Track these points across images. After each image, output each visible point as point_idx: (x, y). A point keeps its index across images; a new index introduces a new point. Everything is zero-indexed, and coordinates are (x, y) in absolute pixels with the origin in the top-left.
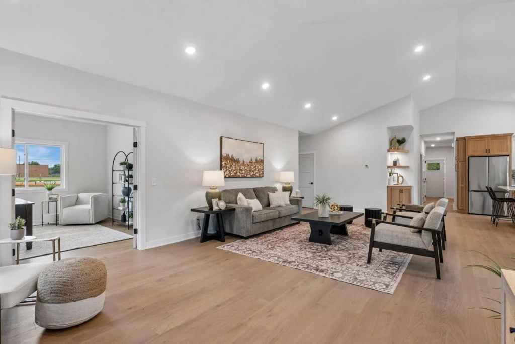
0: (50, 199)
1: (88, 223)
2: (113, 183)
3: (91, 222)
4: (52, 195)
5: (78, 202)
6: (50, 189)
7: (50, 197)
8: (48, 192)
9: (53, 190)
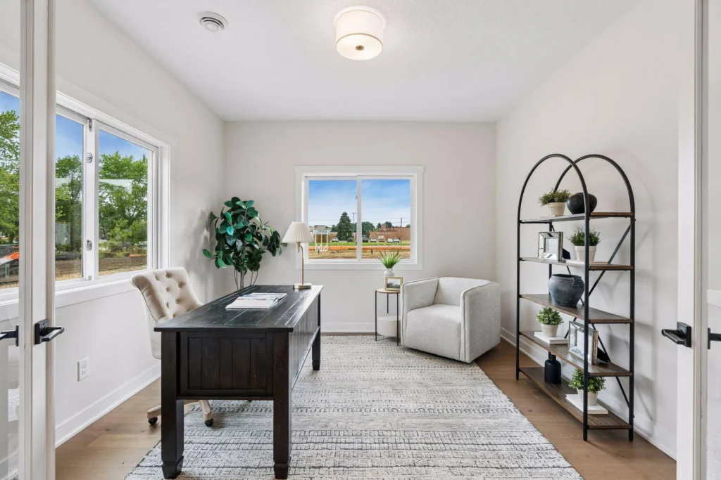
0: (388, 286)
1: (456, 358)
2: (519, 259)
3: (462, 359)
4: (392, 276)
5: (437, 299)
6: (390, 265)
7: (390, 281)
8: (386, 271)
9: (394, 267)
